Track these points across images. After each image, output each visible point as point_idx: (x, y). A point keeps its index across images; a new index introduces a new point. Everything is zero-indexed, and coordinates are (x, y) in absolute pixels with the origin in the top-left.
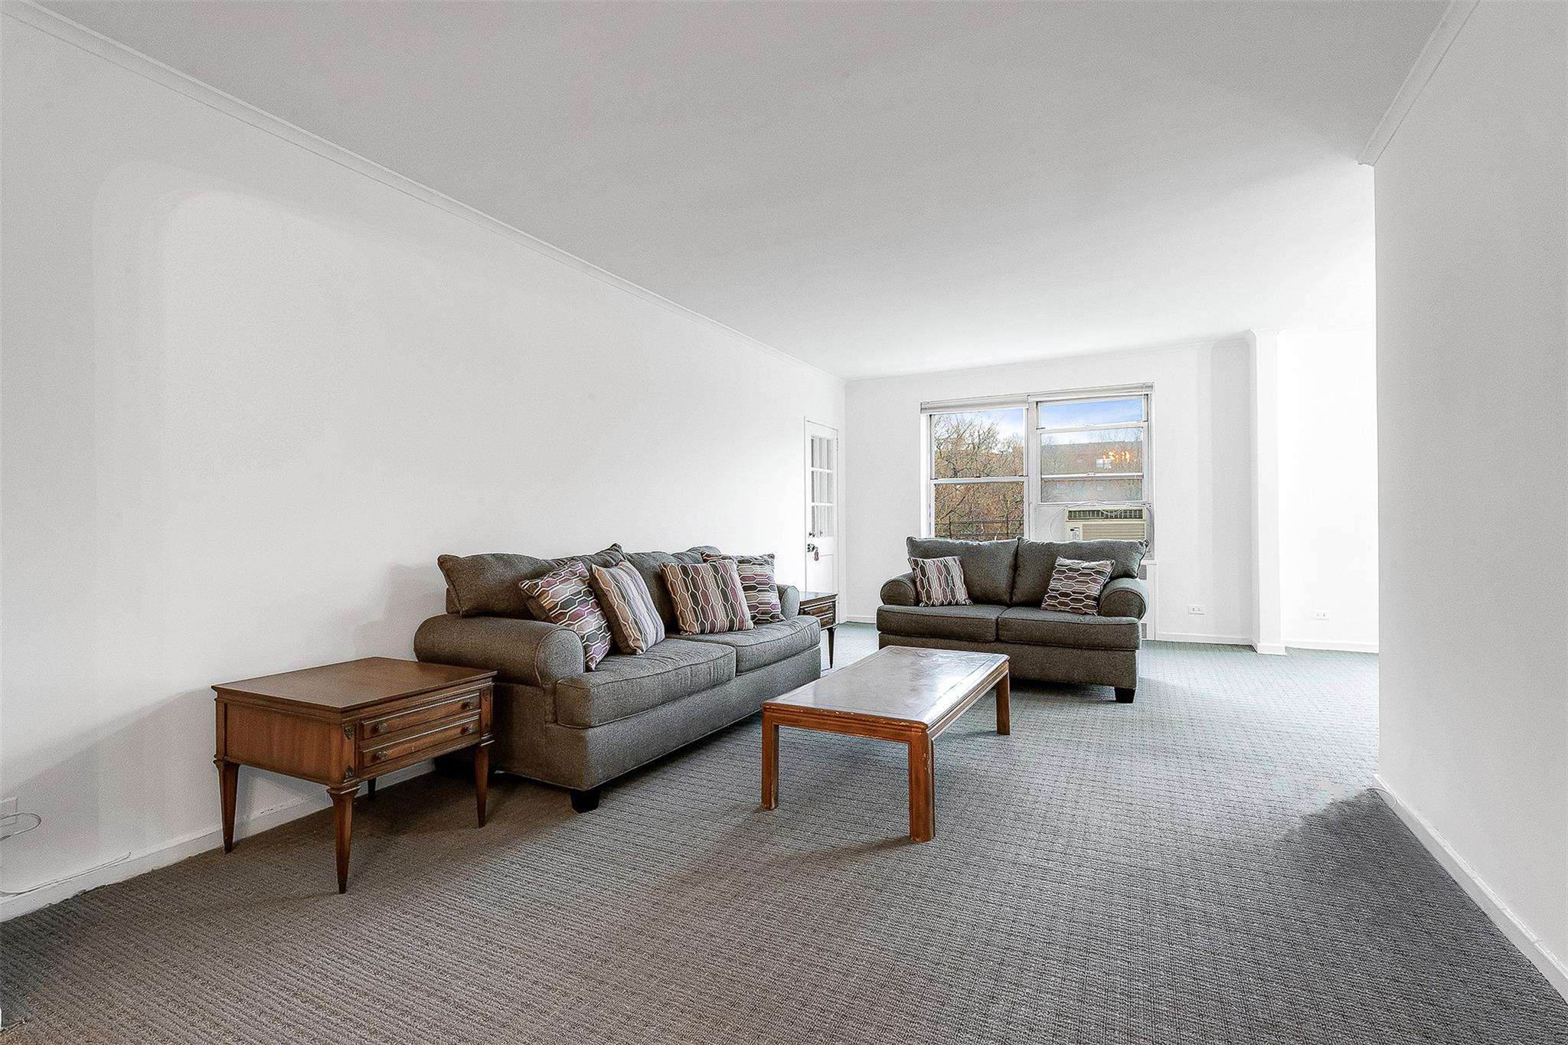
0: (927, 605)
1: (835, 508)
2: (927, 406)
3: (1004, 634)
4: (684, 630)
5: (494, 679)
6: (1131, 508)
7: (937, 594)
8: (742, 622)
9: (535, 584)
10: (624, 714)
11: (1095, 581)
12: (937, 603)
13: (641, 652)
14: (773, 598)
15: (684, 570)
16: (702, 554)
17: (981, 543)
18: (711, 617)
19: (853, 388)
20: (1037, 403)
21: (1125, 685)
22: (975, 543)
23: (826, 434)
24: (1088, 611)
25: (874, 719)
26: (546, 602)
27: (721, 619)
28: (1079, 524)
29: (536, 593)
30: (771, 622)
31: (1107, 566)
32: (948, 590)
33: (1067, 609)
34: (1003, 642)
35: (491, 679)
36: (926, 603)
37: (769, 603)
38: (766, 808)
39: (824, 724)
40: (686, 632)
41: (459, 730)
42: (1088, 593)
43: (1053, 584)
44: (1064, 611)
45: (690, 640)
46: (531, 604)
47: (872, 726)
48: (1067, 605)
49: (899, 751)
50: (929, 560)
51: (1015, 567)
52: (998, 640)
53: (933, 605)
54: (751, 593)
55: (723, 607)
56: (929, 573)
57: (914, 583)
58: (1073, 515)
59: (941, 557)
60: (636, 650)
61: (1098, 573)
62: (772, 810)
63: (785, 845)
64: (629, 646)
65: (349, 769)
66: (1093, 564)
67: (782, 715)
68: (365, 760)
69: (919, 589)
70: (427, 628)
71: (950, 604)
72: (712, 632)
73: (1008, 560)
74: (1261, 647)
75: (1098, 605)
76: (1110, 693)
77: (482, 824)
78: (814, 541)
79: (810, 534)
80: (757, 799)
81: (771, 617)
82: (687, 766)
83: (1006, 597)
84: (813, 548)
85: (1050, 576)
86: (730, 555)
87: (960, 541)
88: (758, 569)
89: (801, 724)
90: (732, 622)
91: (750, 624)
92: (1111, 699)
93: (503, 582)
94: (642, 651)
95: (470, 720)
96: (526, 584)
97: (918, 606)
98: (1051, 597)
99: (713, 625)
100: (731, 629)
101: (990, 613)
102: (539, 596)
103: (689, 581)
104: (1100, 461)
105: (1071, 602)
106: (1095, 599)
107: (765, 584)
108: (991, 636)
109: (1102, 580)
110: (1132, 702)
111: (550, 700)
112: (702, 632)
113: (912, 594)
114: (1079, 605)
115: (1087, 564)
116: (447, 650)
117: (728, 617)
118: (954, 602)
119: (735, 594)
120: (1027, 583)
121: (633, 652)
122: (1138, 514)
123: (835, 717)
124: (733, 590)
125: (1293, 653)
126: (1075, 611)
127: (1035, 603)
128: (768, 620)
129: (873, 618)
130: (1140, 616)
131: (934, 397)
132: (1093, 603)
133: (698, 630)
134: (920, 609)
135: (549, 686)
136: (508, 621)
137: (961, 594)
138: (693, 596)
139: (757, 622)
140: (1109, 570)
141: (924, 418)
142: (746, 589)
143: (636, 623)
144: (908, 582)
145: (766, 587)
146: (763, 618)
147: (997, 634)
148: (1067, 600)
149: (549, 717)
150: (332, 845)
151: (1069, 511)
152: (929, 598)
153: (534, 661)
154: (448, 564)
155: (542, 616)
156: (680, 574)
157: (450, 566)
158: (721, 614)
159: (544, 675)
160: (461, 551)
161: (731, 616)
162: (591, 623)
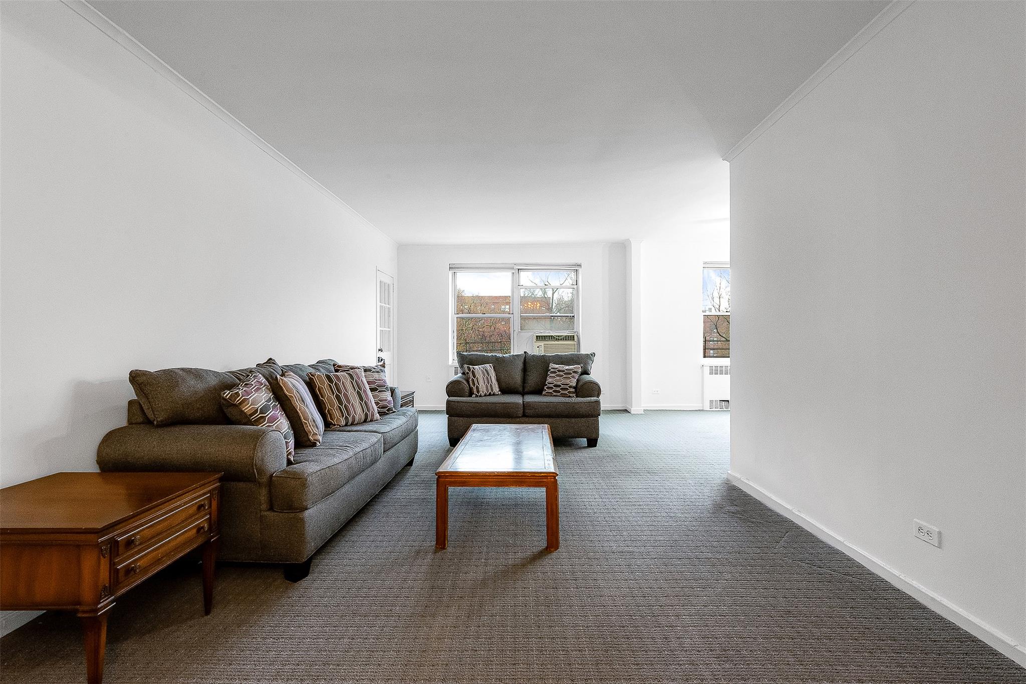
0: (477, 396)
1: (392, 331)
2: (454, 266)
3: (528, 411)
4: (333, 424)
5: (221, 480)
6: (568, 335)
7: (483, 389)
8: (373, 415)
9: (236, 393)
10: (328, 494)
11: (573, 377)
12: (483, 394)
13: (319, 445)
14: (387, 395)
15: (328, 377)
16: (334, 365)
17: (504, 355)
18: (352, 413)
19: (402, 249)
20: (518, 269)
21: (594, 436)
22: (500, 355)
23: (387, 280)
24: (571, 395)
25: (522, 474)
26: (247, 409)
27: (359, 414)
28: (542, 343)
29: (238, 400)
30: (387, 414)
31: (578, 368)
32: (489, 386)
33: (559, 394)
34: (527, 417)
35: (218, 480)
36: (476, 395)
37: (386, 400)
38: (441, 548)
39: (487, 482)
40: (335, 425)
41: (195, 531)
42: (571, 384)
43: (549, 380)
44: (557, 396)
45: (341, 431)
46: (229, 412)
47: (521, 479)
48: (559, 392)
49: (539, 493)
50: (477, 367)
51: (525, 370)
52: (524, 415)
53: (480, 396)
54: (376, 393)
55: (360, 405)
56: (477, 375)
57: (468, 382)
58: (539, 338)
59: (483, 364)
60: (316, 443)
61: (575, 372)
62: (446, 549)
63: (473, 573)
64: (309, 439)
65: (105, 587)
66: (571, 367)
67: (453, 480)
68: (119, 575)
69: (472, 386)
70: (110, 438)
71: (490, 395)
72: (352, 424)
73: (520, 365)
74: (634, 410)
75: (576, 391)
76: (584, 441)
77: (207, 612)
78: (381, 355)
79: (379, 350)
80: (431, 542)
81: (387, 410)
82: (358, 528)
83: (521, 389)
84: (382, 360)
85: (547, 375)
86: (356, 365)
87: (491, 354)
88: (376, 376)
89: (466, 484)
90: (366, 415)
91: (377, 416)
92: (584, 446)
93: (196, 393)
94: (320, 443)
95: (202, 521)
96: (227, 394)
97: (471, 397)
98: (548, 388)
99: (354, 418)
100: (365, 421)
101: (518, 399)
102: (240, 403)
103: (333, 386)
104: (503, 307)
105: (560, 390)
106: (574, 388)
107: (382, 386)
108: (520, 413)
109: (577, 376)
110: (596, 446)
111: (264, 492)
112: (346, 425)
113: (467, 389)
114: (566, 392)
115: (567, 367)
116: (146, 458)
117: (364, 412)
118: (492, 393)
119: (366, 395)
120: (533, 379)
121: (314, 445)
122: (572, 338)
123: (495, 476)
124: (365, 391)
125: (648, 412)
126: (564, 395)
127: (538, 391)
128: (385, 412)
129: (443, 406)
130: (598, 396)
131: (456, 261)
132: (573, 390)
133: (343, 423)
134: (473, 399)
135: (264, 480)
136: (213, 427)
137: (496, 389)
138: (338, 397)
139: (382, 414)
140: (580, 370)
141: (450, 273)
142: (372, 390)
143: (314, 421)
144: (464, 382)
145: (383, 389)
146: (385, 411)
147: (524, 412)
148: (558, 389)
149: (264, 507)
151: (537, 336)
152: (478, 392)
153: (253, 459)
154: (136, 377)
155: (246, 420)
156: (326, 382)
157: (141, 380)
158: (359, 410)
159: (261, 471)
160: (152, 365)
161: (366, 410)
162: (284, 424)
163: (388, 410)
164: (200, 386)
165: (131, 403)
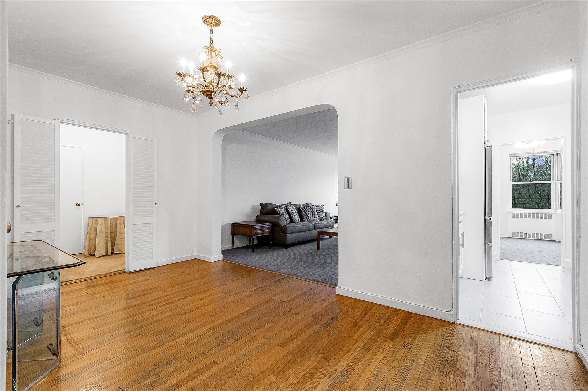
4: (304, 220)
5: (272, 224)
8: (316, 219)
9: (277, 209)
10: (293, 232)
14: (324, 215)
16: (308, 205)
18: (310, 218)
26: (279, 212)
27: (312, 219)
37: (322, 216)
38: (318, 250)
41: (267, 232)
45: (305, 222)
54: (319, 213)
55: (312, 216)
64: (294, 221)
65: (254, 234)
68: (256, 233)
70: (258, 216)
72: (310, 221)
77: (270, 249)
79: (337, 201)
86: (314, 205)
88: (321, 208)
91: (318, 220)
94: (296, 223)
95: (268, 230)
96: (275, 209)
99: (310, 219)
100: (314, 221)
102: (277, 211)
103: (305, 210)
107: (322, 212)
111: (280, 229)
116: (261, 220)
121: (294, 223)
124: (315, 213)
133: (307, 220)
136: (272, 215)
138: (306, 213)
142: (317, 212)
146: (321, 219)
149: (280, 232)
150: (252, 249)
153: (278, 222)
154: (261, 205)
155: (278, 214)
156: (303, 209)
157: (262, 205)
158: (312, 218)
159: (280, 225)
160: (264, 202)
161: (314, 218)
162: (287, 216)
163: (323, 219)
164: (272, 207)
165: (261, 210)
